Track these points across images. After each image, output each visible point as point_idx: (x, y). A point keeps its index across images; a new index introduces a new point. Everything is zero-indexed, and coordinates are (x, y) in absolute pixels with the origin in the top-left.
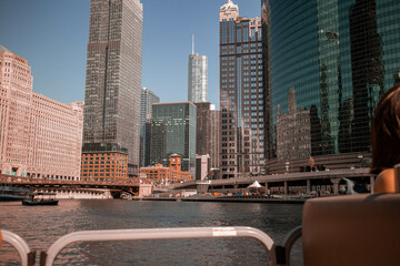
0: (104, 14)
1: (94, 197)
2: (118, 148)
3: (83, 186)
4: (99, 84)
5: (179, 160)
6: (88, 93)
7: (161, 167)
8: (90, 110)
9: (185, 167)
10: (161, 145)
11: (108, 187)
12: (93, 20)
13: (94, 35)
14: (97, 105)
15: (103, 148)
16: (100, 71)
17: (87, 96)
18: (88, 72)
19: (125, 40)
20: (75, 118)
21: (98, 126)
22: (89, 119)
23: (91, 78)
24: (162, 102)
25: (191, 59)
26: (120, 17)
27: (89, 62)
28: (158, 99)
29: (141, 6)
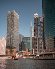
0: (10, 18)
1: (8, 58)
2: (14, 47)
3: (6, 56)
4: (10, 33)
5: (28, 50)
6: (7, 35)
7: (24, 51)
8: (8, 39)
9: (29, 51)
10: (24, 46)
11: (11, 56)
12: (8, 19)
13: (8, 22)
14: (9, 38)
15: (11, 47)
16: (10, 30)
17: (7, 36)
18: (7, 31)
19: (15, 23)
20: (4, 41)
21: (10, 43)
22: (7, 41)
23: (8, 32)
24: (24, 37)
25: (31, 27)
26: (14, 18)
27: (7, 29)
28: (23, 36)
29: (18, 15)
